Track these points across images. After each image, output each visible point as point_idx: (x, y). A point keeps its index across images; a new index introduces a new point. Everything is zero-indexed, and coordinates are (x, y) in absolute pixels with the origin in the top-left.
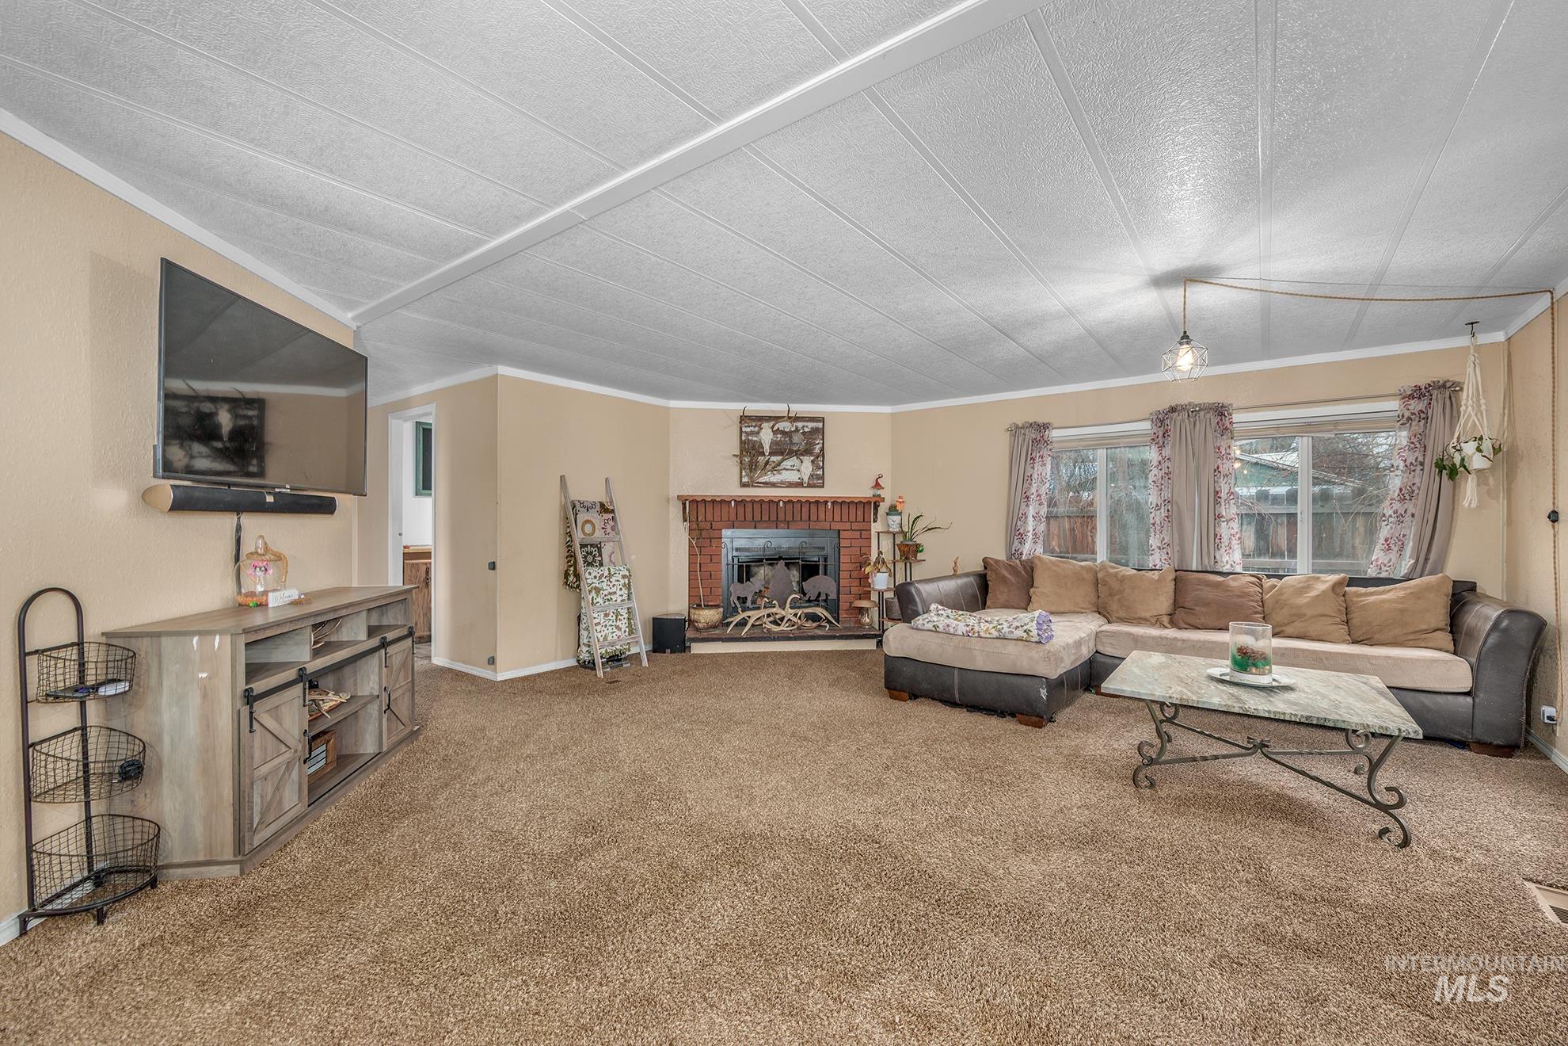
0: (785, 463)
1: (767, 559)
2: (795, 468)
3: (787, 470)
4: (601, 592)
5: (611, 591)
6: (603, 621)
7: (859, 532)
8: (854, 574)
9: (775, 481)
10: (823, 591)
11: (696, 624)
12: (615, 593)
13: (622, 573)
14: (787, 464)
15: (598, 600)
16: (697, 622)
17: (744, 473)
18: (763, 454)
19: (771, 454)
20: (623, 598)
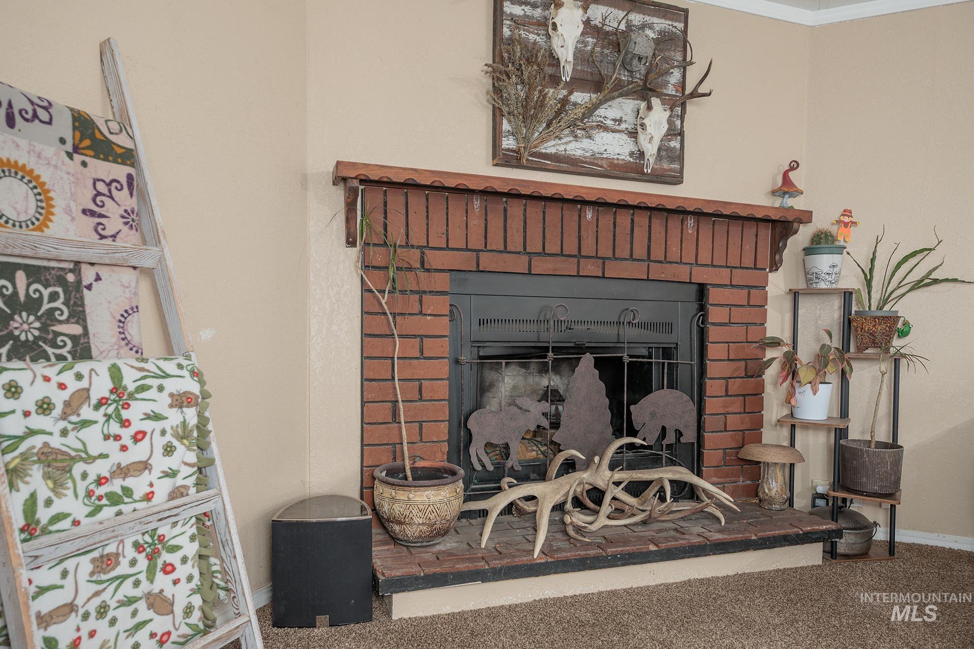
0: (601, 112)
1: (556, 350)
2: (623, 126)
3: (606, 129)
4: (78, 468)
5: (125, 459)
6: (87, 589)
7: (745, 291)
8: (735, 386)
9: (579, 153)
10: (671, 425)
11: (397, 528)
12: (145, 466)
13: (173, 386)
14: (609, 112)
15: (59, 506)
16: (400, 523)
17: (506, 126)
18: (555, 80)
19: (577, 83)
20: (179, 481)
